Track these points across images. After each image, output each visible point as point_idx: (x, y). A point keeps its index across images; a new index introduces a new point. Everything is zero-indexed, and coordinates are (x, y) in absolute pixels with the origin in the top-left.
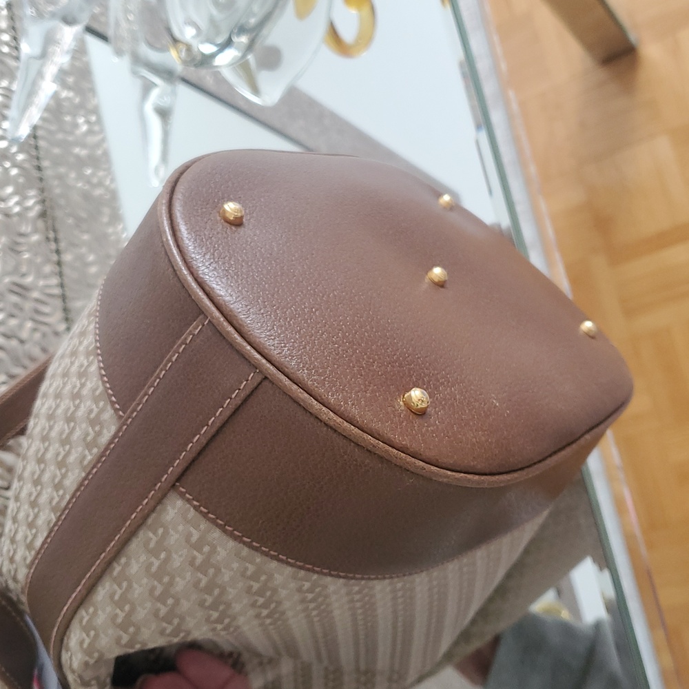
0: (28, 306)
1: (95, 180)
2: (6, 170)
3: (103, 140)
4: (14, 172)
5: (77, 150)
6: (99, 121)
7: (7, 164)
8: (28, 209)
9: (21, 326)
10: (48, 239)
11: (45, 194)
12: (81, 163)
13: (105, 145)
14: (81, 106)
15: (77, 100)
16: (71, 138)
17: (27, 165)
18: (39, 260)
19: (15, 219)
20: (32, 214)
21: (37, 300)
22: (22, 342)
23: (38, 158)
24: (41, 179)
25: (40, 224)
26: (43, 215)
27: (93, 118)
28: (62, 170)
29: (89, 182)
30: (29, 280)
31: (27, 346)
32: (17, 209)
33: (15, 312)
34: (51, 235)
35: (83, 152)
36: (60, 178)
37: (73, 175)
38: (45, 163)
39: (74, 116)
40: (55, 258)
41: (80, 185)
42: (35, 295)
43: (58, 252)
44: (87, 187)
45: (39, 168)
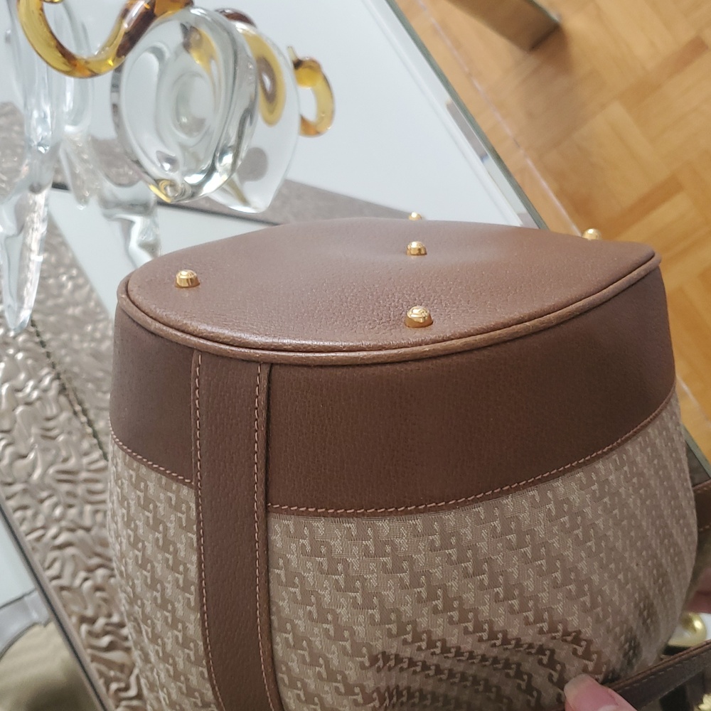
0: (80, 490)
1: (98, 335)
2: (13, 357)
3: (92, 290)
4: (20, 356)
5: (70, 311)
6: (81, 273)
7: (11, 351)
8: (45, 390)
9: (81, 513)
10: (75, 413)
11: (58, 368)
12: (79, 323)
13: (94, 295)
14: (59, 264)
15: (53, 259)
16: (61, 300)
17: (30, 345)
18: (74, 438)
19: (38, 404)
20: (53, 393)
21: (86, 481)
22: (88, 530)
23: (38, 335)
24: (48, 355)
25: (63, 399)
26: (63, 390)
27: (74, 272)
28: (64, 336)
29: (93, 339)
30: (72, 463)
31: (93, 532)
32: (35, 394)
33: (71, 501)
34: (78, 408)
35: (77, 311)
36: (65, 345)
37: (76, 337)
38: (47, 337)
39: (57, 277)
40: (89, 430)
41: (85, 345)
42: (84, 475)
43: (90, 423)
44: (93, 345)
45: (43, 344)
